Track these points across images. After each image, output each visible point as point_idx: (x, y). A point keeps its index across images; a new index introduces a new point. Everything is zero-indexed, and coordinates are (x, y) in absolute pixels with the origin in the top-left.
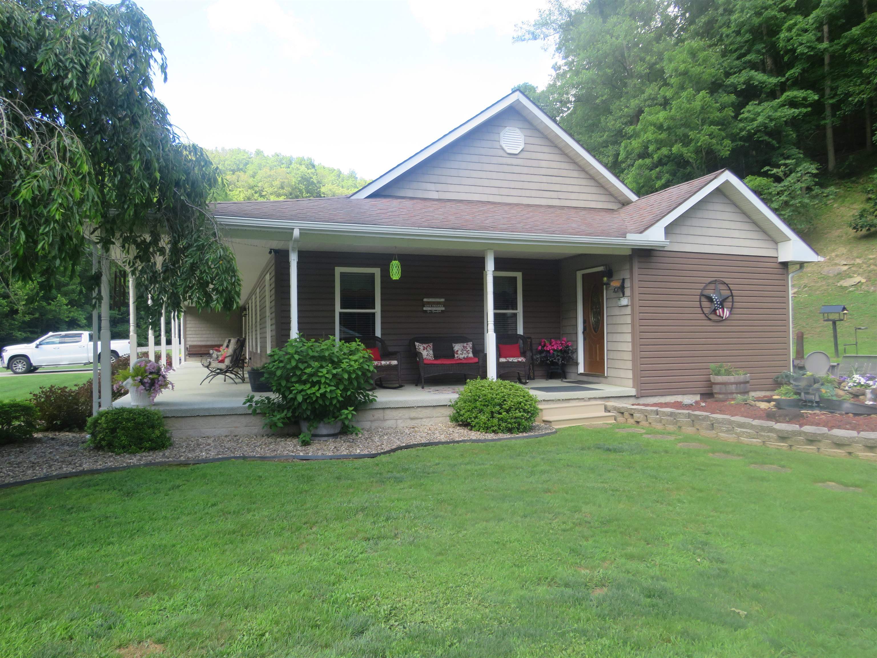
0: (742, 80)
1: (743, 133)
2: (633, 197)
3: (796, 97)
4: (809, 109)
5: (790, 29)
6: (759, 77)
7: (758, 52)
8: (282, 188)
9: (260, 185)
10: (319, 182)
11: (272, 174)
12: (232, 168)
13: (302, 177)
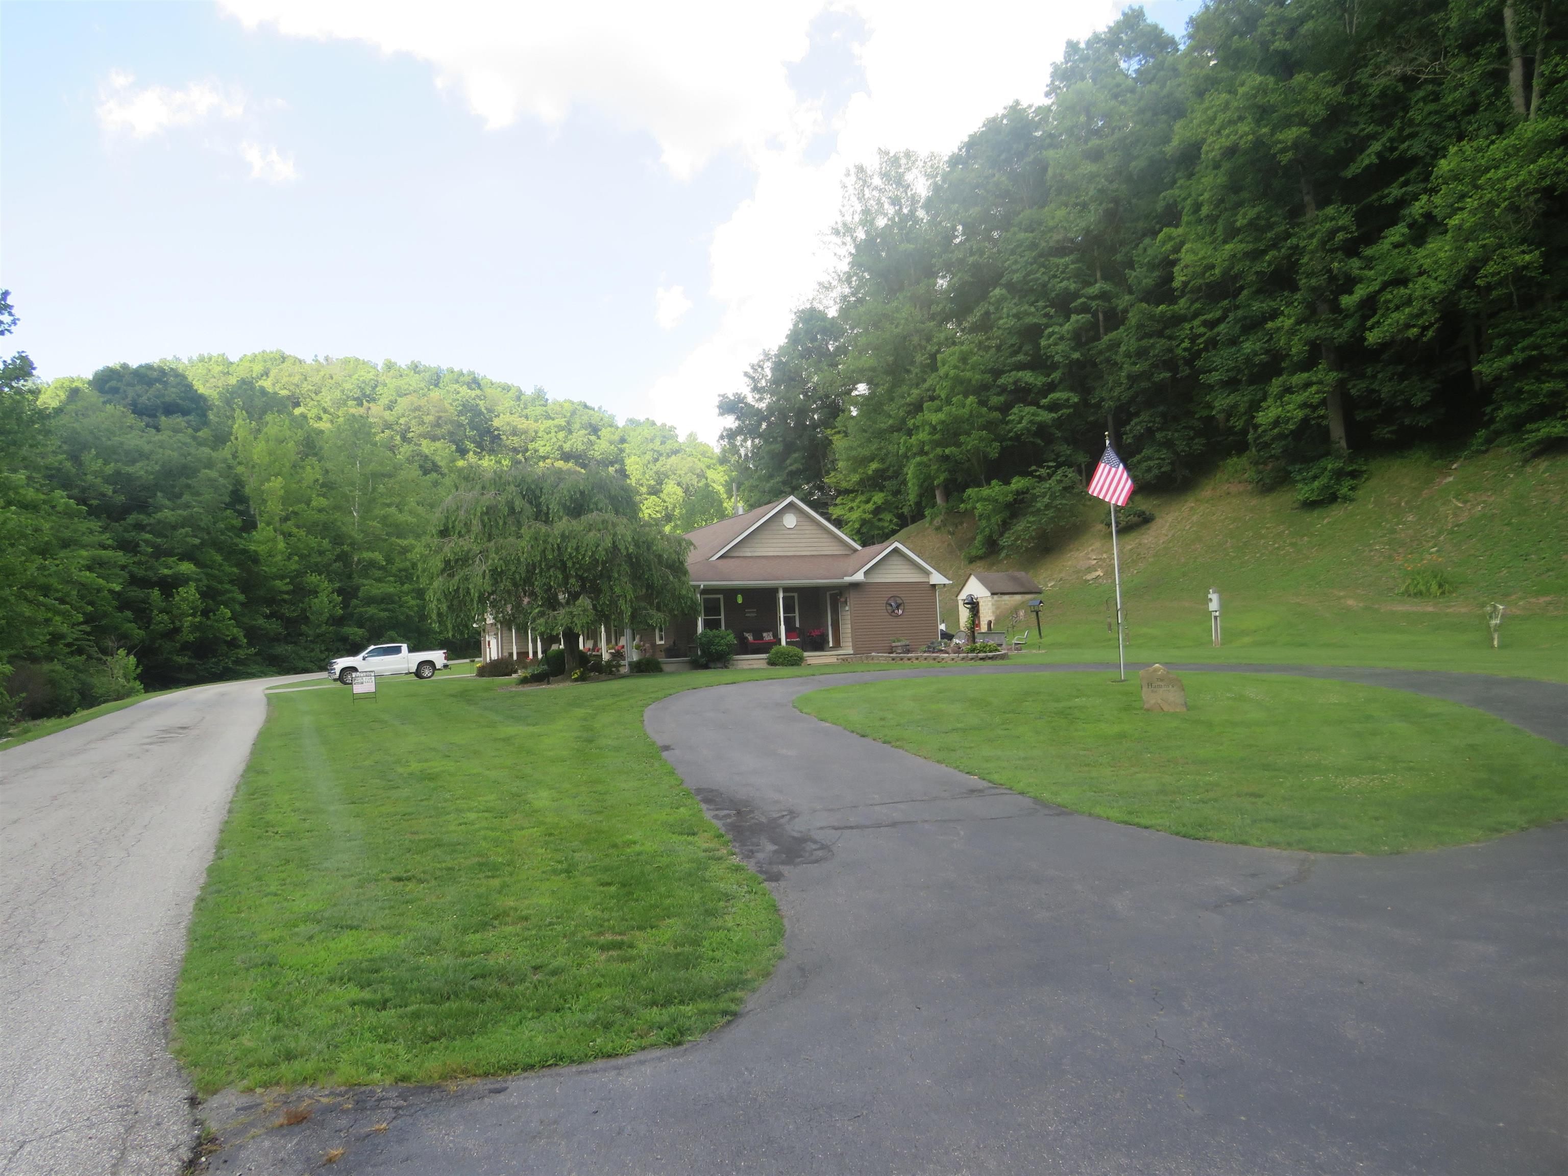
0: (1011, 380)
1: (1011, 434)
2: (859, 548)
3: (1058, 399)
4: (1072, 410)
5: (1050, 336)
6: (1027, 376)
7: (1026, 354)
8: (438, 425)
9: (402, 421)
10: (490, 411)
11: (422, 404)
12: (356, 396)
13: (464, 405)
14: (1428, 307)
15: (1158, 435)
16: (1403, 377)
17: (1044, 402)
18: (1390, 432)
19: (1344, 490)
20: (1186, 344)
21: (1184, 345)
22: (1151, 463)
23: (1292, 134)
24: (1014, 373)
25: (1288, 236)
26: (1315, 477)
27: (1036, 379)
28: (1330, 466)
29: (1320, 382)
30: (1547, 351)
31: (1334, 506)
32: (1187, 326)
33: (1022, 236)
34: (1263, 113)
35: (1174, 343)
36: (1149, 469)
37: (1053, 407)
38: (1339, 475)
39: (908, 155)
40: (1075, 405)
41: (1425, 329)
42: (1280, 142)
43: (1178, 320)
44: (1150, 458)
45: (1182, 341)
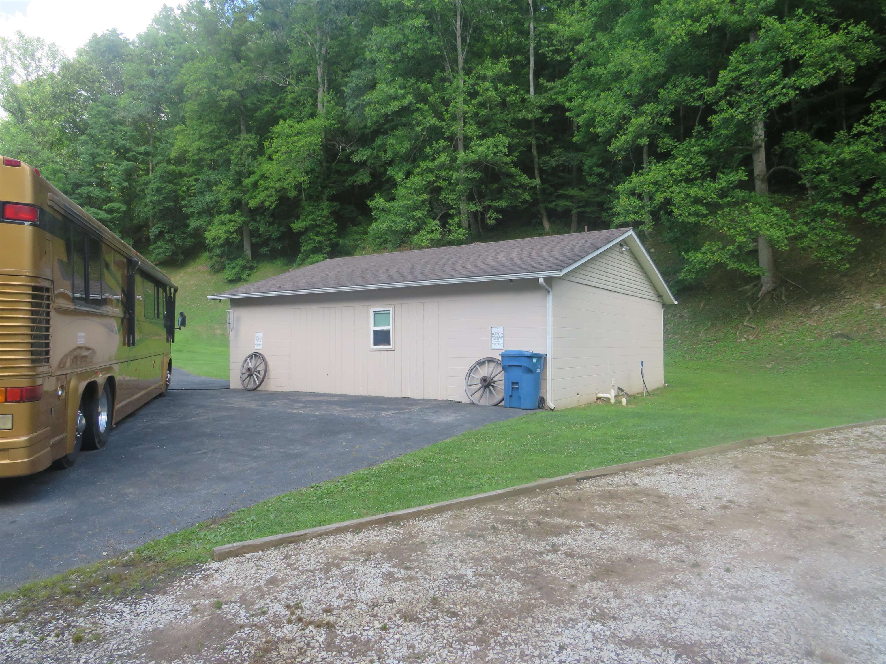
14: (274, 193)
15: (167, 236)
16: (271, 224)
17: (105, 207)
18: (267, 251)
19: (244, 276)
20: (184, 189)
21: (183, 189)
22: (161, 250)
23: (229, 93)
24: (87, 187)
25: (227, 144)
26: (233, 268)
27: (101, 193)
28: (240, 263)
29: (235, 221)
30: (318, 223)
31: (240, 283)
32: (186, 179)
33: (101, 108)
34: (214, 79)
35: (178, 187)
36: (160, 254)
37: (110, 211)
38: (244, 268)
39: (38, 40)
40: (124, 212)
41: (272, 203)
42: (222, 95)
43: (181, 175)
44: (160, 247)
45: (183, 187)
